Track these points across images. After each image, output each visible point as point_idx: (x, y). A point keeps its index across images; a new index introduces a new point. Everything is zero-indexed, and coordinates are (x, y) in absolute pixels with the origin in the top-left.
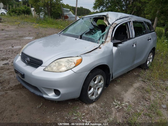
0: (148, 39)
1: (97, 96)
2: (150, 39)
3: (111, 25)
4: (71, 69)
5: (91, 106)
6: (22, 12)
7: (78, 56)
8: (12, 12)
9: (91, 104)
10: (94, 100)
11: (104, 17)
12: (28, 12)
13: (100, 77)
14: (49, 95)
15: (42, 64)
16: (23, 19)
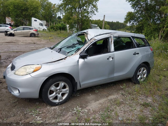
0: (134, 53)
1: (61, 101)
2: (138, 54)
3: (89, 41)
4: (29, 74)
5: (53, 108)
6: (59, 28)
7: (38, 64)
8: (51, 29)
9: (54, 106)
10: (57, 103)
11: (85, 34)
12: (64, 28)
13: (63, 84)
14: (14, 92)
15: (15, 69)
16: (58, 34)
